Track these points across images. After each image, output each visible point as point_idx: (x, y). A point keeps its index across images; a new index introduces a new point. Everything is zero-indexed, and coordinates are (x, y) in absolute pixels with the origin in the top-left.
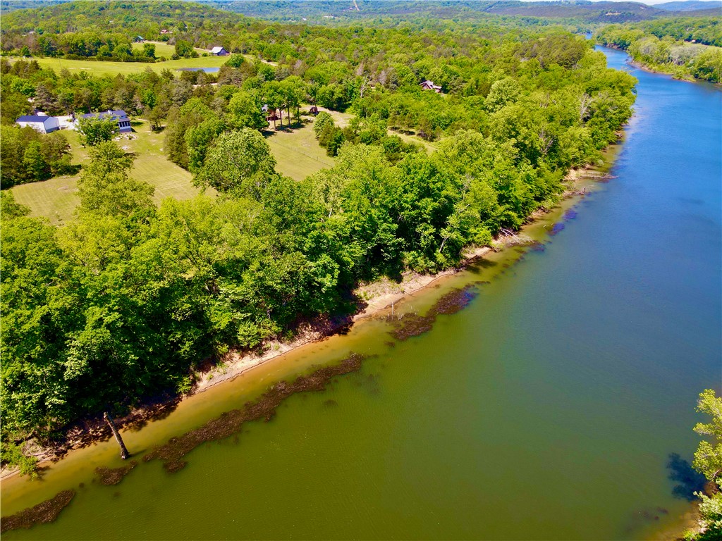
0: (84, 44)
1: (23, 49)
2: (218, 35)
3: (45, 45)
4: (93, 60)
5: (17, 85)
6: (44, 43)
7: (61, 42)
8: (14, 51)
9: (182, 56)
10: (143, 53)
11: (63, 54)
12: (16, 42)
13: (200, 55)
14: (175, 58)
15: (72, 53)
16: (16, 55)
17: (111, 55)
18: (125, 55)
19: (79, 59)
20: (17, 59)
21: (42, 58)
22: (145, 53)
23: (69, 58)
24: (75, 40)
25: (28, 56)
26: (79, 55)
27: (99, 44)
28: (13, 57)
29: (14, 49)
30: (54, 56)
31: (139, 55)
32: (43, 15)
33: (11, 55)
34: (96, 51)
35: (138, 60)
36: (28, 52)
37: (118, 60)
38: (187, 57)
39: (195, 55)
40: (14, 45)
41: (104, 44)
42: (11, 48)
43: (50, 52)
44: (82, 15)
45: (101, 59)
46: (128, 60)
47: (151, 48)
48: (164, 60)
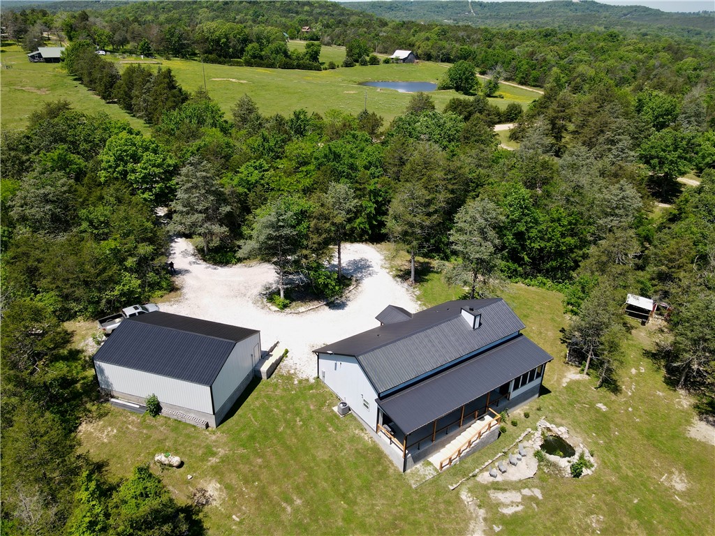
0: (227, 39)
1: (142, 43)
2: (381, 34)
3: (175, 39)
4: (239, 64)
5: (119, 159)
6: (172, 36)
7: (197, 36)
8: (128, 47)
9: (357, 61)
10: (305, 55)
11: (195, 54)
12: (133, 33)
13: (381, 62)
14: (348, 65)
15: (211, 54)
16: (131, 52)
17: (261, 58)
18: (281, 57)
19: (220, 63)
20: (132, 61)
21: (168, 59)
22: (307, 57)
23: (206, 61)
24: (217, 33)
25: (149, 55)
26: (220, 56)
27: (246, 41)
28: (125, 55)
29: (128, 43)
30: (184, 57)
31: (298, 58)
32: (164, 8)
33: (124, 53)
34: (242, 51)
35: (299, 67)
36: (149, 49)
37: (272, 66)
38: (364, 63)
39: (374, 61)
40: (128, 36)
41: (251, 41)
42: (124, 42)
43: (180, 50)
44: (206, 10)
45: (249, 64)
46: (286, 66)
47: (315, 49)
48: (332, 66)
